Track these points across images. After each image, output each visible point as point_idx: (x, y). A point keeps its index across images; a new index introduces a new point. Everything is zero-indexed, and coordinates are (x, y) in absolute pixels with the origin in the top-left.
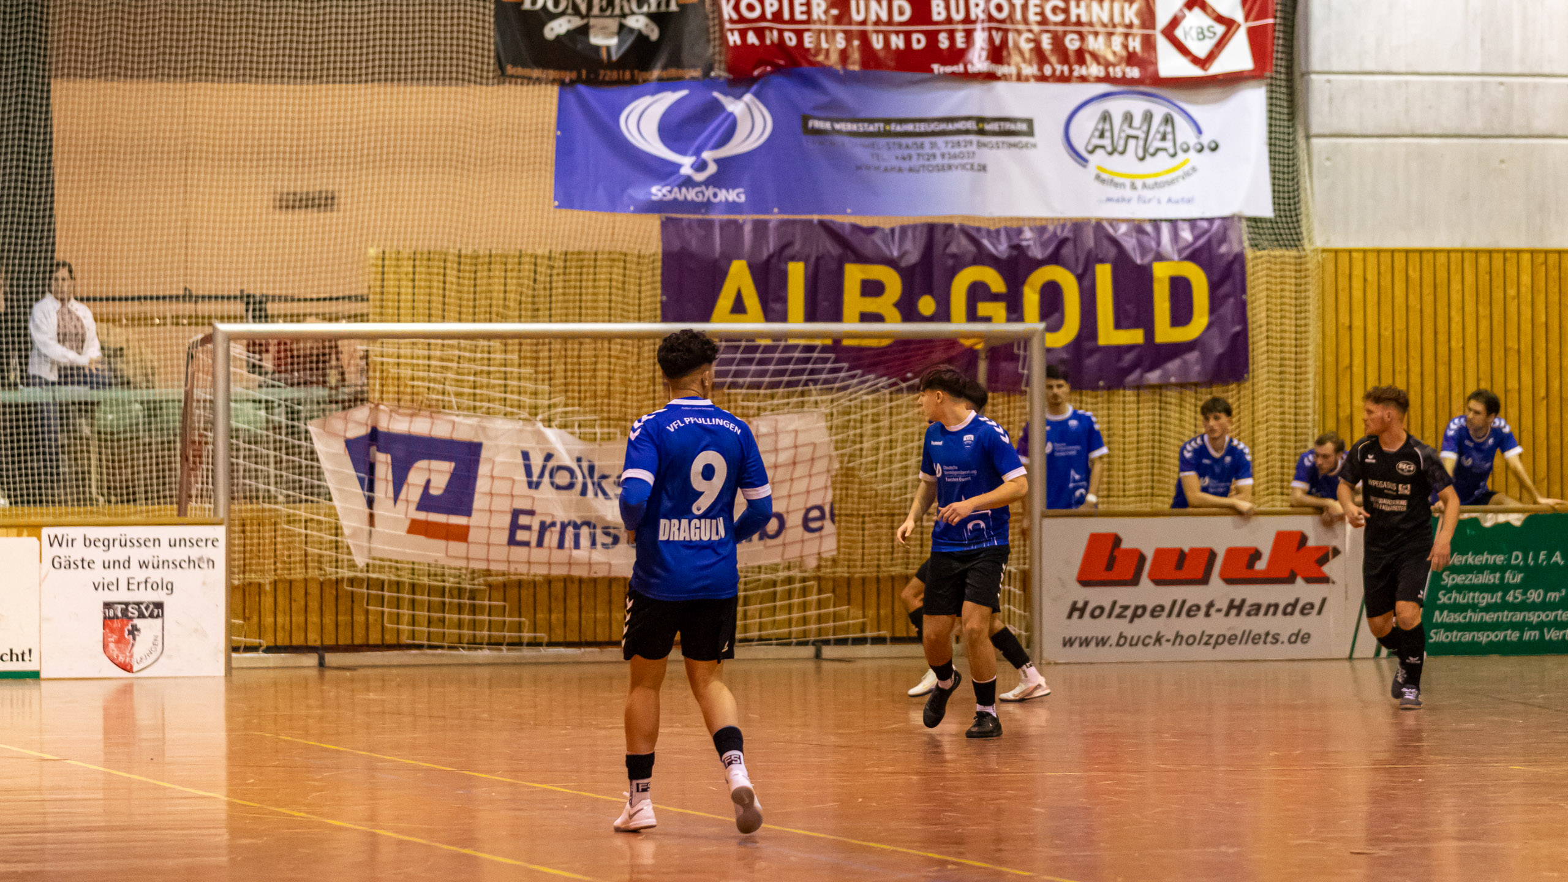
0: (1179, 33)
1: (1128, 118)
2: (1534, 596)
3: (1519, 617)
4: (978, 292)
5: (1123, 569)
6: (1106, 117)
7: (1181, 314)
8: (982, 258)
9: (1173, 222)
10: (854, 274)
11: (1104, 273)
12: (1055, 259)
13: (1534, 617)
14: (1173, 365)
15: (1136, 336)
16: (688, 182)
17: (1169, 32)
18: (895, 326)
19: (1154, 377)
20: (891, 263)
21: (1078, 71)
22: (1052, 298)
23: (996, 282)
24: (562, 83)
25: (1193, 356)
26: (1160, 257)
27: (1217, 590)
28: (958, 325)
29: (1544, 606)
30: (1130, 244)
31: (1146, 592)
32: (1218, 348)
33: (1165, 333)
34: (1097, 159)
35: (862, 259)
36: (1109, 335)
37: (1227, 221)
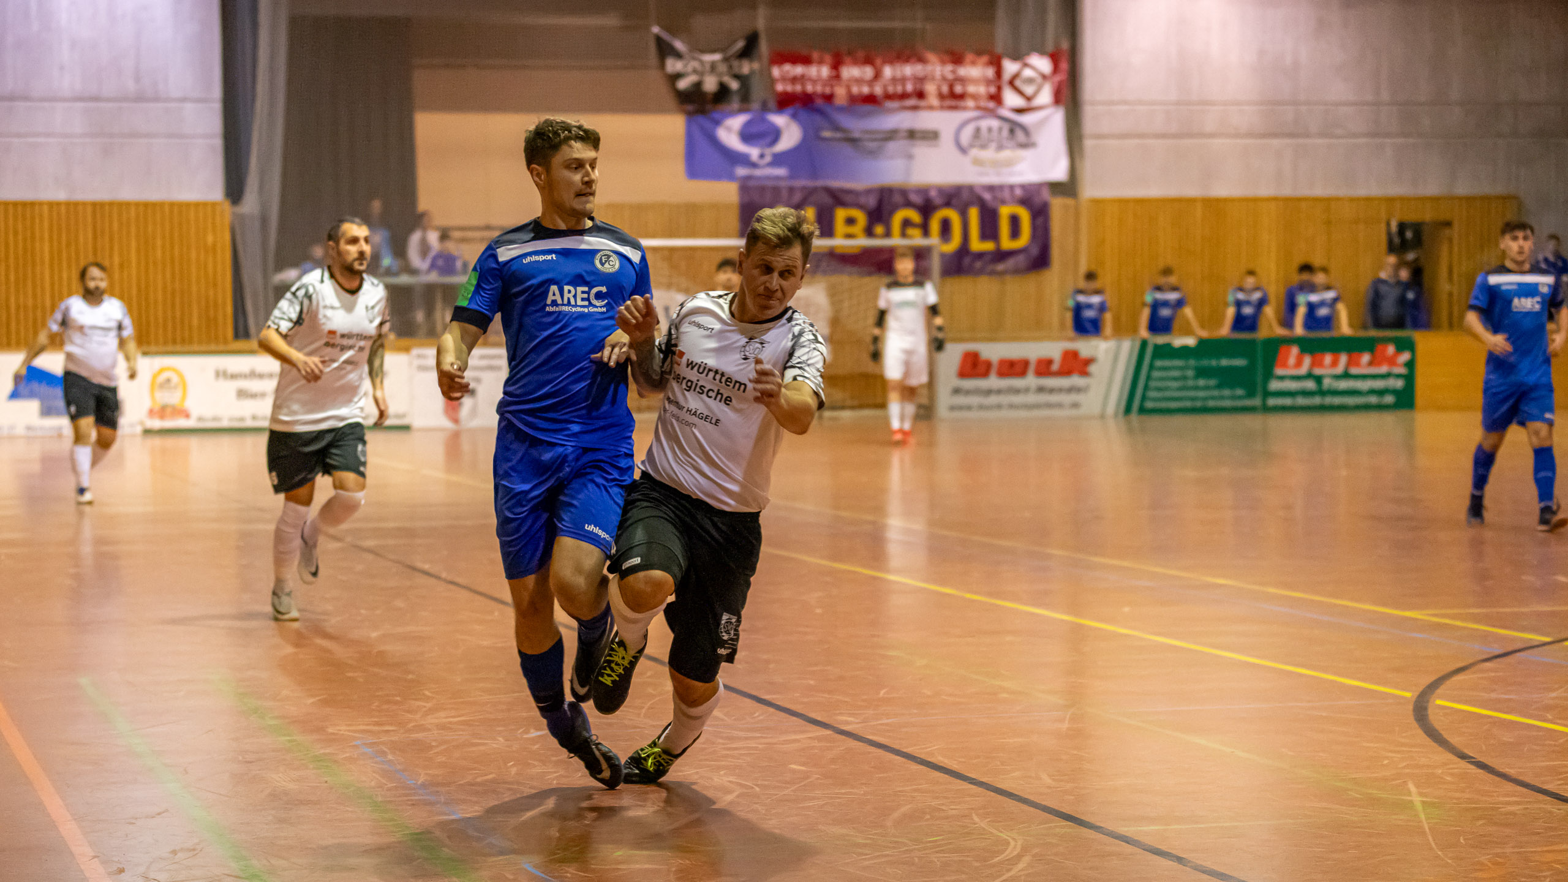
0: (1018, 83)
1: (990, 130)
2: (1201, 382)
3: (1192, 394)
4: (907, 223)
5: (981, 368)
6: (978, 130)
7: (1015, 233)
8: (908, 204)
9: (1012, 187)
10: (841, 214)
11: (974, 214)
12: (948, 204)
13: (1201, 394)
14: (1010, 263)
15: (989, 246)
16: (754, 165)
17: (1011, 83)
18: (863, 242)
19: (1000, 267)
20: (860, 207)
21: (962, 103)
22: (946, 226)
23: (915, 216)
24: (689, 114)
25: (1021, 259)
26: (1003, 202)
27: (1031, 380)
28: (896, 241)
29: (1207, 388)
30: (987, 196)
31: (993, 381)
32: (1035, 251)
33: (1007, 243)
34: (975, 152)
35: (843, 204)
36: (977, 245)
37: (1040, 186)
